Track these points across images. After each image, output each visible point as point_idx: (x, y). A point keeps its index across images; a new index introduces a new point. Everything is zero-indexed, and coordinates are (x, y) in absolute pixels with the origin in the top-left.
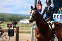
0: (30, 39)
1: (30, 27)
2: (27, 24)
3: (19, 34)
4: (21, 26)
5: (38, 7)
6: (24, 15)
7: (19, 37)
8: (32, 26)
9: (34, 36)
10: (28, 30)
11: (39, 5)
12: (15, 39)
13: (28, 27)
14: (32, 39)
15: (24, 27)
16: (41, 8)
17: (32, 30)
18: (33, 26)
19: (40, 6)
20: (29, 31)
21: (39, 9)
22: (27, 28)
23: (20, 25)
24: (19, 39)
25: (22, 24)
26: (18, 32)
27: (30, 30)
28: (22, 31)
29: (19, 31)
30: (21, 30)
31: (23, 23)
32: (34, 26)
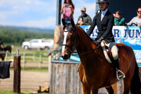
0: (47, 83)
1: (47, 57)
2: (39, 50)
3: (22, 73)
4: (26, 55)
5: (66, 12)
6: (32, 28)
7: (21, 79)
8: (50, 54)
9: (55, 77)
10: (41, 63)
11: (66, 6)
12: (12, 83)
13: (43, 56)
14: (51, 84)
15: (33, 57)
16: (73, 13)
17: (52, 62)
18: (53, 54)
19: (69, 9)
20: (43, 65)
21: (68, 14)
22: (40, 58)
23: (24, 53)
24: (22, 83)
25: (29, 49)
26: (18, 69)
27: (48, 63)
28: (29, 65)
29: (22, 65)
30: (25, 62)
31: (30, 47)
32: (55, 54)
